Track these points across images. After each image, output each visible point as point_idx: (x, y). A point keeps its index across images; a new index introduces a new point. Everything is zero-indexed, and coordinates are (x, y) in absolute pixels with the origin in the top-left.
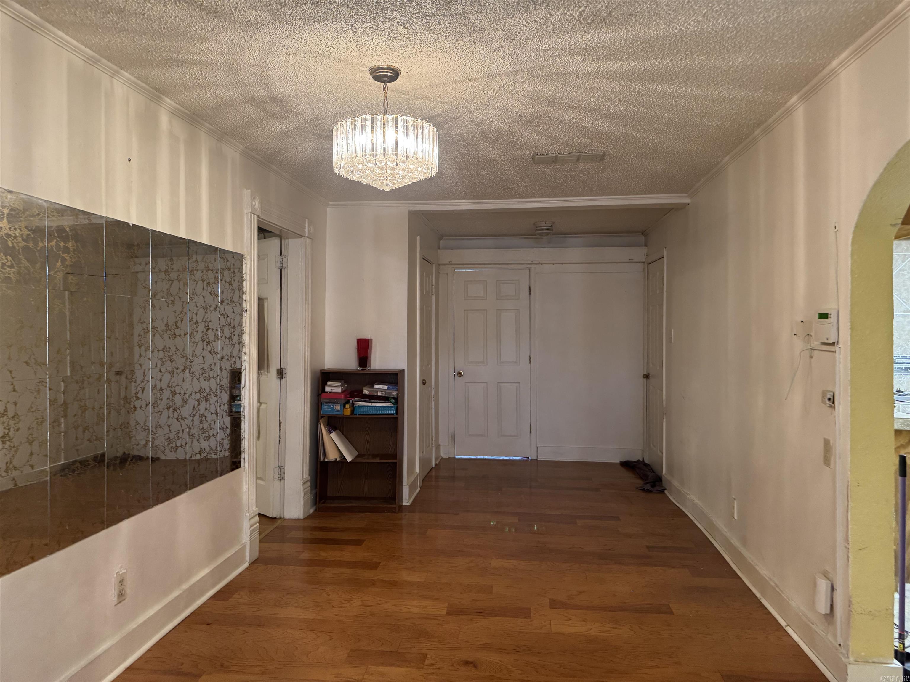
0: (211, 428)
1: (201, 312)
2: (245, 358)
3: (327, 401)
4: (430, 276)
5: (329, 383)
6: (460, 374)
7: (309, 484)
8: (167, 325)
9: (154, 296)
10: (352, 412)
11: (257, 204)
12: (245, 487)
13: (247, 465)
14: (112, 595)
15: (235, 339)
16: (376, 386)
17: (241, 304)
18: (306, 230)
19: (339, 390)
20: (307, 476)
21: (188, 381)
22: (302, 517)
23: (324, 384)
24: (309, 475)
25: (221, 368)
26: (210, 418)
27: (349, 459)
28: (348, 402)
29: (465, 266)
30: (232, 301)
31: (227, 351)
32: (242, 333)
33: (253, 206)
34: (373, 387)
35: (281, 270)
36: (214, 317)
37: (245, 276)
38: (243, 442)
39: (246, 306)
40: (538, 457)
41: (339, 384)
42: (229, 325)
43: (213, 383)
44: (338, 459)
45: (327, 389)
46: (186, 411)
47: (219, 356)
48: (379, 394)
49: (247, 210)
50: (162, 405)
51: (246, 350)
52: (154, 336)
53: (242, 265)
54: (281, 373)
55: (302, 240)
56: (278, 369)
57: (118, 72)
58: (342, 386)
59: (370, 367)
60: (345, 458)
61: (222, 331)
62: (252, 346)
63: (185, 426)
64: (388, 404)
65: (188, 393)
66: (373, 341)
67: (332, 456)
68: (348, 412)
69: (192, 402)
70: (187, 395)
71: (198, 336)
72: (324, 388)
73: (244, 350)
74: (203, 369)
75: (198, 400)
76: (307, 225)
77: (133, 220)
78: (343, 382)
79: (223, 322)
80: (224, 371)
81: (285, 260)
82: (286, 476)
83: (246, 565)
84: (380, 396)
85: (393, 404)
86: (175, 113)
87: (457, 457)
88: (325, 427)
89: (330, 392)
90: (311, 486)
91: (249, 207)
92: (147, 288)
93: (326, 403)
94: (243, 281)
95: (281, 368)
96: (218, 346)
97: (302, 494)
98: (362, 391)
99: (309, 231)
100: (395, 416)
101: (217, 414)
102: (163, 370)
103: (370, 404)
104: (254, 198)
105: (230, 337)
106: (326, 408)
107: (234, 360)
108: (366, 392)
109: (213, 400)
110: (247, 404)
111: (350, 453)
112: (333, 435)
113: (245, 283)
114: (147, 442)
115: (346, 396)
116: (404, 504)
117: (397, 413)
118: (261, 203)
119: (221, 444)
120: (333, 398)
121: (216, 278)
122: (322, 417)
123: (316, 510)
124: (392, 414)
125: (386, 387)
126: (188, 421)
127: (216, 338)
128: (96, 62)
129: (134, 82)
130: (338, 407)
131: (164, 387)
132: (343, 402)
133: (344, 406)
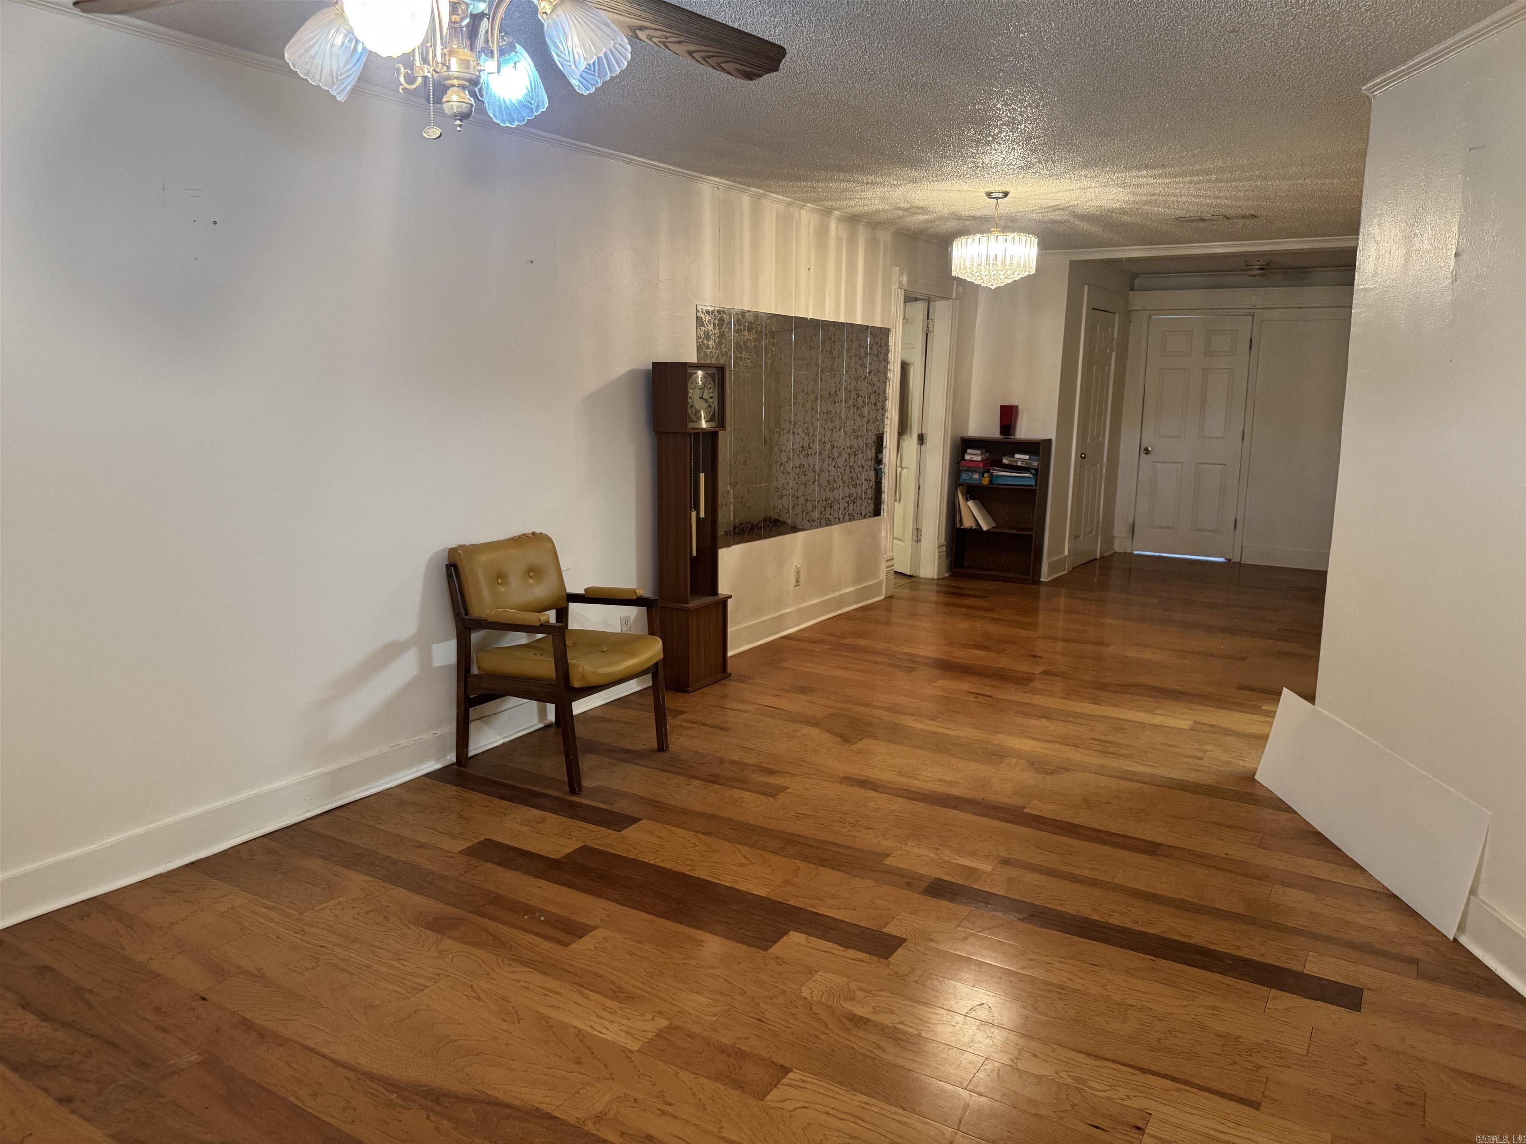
0: (858, 478)
1: (854, 383)
2: (887, 422)
3: (966, 469)
4: (1110, 329)
5: (969, 451)
6: (1147, 452)
7: (944, 548)
8: (830, 393)
9: (822, 371)
10: (991, 482)
11: (904, 279)
12: (883, 534)
13: (885, 515)
14: (793, 582)
15: (879, 405)
16: (1017, 456)
17: (886, 374)
18: (954, 292)
19: (978, 458)
20: (943, 541)
21: (842, 438)
22: (936, 577)
23: (964, 452)
24: (945, 540)
25: (867, 429)
26: (857, 469)
27: (985, 528)
28: (988, 471)
29: (1165, 312)
30: (878, 372)
31: (873, 415)
32: (885, 399)
33: (900, 282)
34: (1014, 457)
35: (927, 334)
36: (864, 387)
37: (890, 348)
38: (883, 495)
39: (890, 375)
40: (1243, 559)
41: (979, 452)
42: (875, 392)
43: (861, 443)
44: (974, 527)
45: (967, 457)
46: (840, 462)
47: (866, 419)
48: (1019, 464)
49: (895, 287)
50: (825, 454)
51: (888, 414)
52: (821, 402)
53: (888, 338)
54: (921, 439)
55: (950, 302)
56: (919, 435)
57: (804, 205)
58: (981, 454)
59: (1014, 435)
60: (980, 527)
61: (869, 397)
62: (893, 411)
63: (839, 473)
64: (1027, 475)
65: (843, 448)
66: (1020, 408)
67: (968, 523)
68: (985, 481)
69: (845, 456)
70: (842, 449)
71: (851, 403)
72: (963, 459)
73: (886, 415)
74: (854, 429)
75: (849, 454)
76: (955, 287)
77: (810, 316)
78: (984, 450)
79: (870, 391)
80: (869, 432)
81: (931, 324)
82: (923, 539)
83: (882, 597)
84: (1020, 466)
85: (1032, 474)
86: (840, 220)
87: (1135, 552)
88: (963, 496)
89: (970, 461)
90: (947, 551)
91: (897, 283)
92: (817, 366)
93: (965, 470)
94: (888, 352)
95: (922, 434)
96: (866, 411)
97: (937, 557)
98: (1002, 460)
99: (957, 292)
100: (1034, 488)
101: (863, 467)
102: (826, 428)
103: (1008, 474)
104: (902, 274)
105: (875, 403)
106: (964, 476)
107: (877, 423)
108: (1006, 461)
109: (860, 455)
110: (887, 462)
111: (987, 523)
112: (970, 504)
113: (889, 354)
114: (815, 480)
115: (984, 465)
116: (1042, 580)
117: (1036, 485)
118: (908, 277)
119: (866, 493)
120: (972, 467)
121: (866, 352)
122: (960, 485)
123: (950, 576)
124: (1032, 486)
125: (1027, 457)
126: (842, 470)
127: (864, 403)
128: (790, 204)
129: (814, 208)
130: (976, 476)
131: (827, 441)
132: (981, 470)
133: (983, 476)
